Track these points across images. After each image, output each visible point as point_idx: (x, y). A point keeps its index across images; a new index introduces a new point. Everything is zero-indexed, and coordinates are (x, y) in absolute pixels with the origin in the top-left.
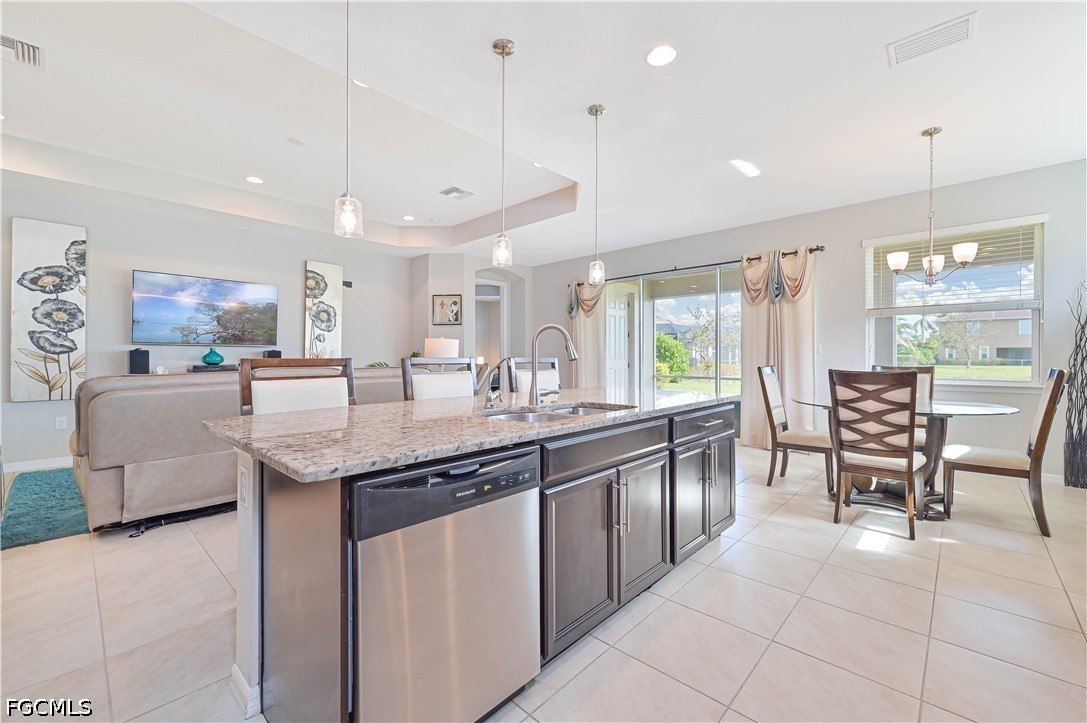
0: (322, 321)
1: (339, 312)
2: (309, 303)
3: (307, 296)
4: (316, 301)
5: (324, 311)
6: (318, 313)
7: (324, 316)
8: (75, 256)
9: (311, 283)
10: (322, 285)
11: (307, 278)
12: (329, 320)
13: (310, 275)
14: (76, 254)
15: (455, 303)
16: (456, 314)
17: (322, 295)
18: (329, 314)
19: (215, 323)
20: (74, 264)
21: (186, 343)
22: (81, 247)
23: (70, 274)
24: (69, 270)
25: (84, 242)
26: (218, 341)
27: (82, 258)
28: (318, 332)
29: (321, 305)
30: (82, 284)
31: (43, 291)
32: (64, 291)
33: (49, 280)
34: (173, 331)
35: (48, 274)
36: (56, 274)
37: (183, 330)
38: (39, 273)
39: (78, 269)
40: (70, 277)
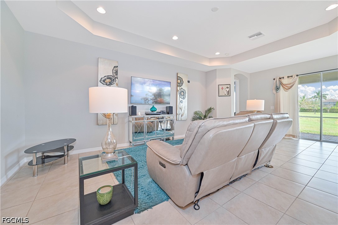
0: (182, 95)
1: (187, 92)
2: (178, 89)
3: (178, 86)
4: (180, 88)
5: (183, 92)
6: (181, 92)
7: (182, 93)
8: (115, 72)
9: (179, 81)
10: (182, 82)
11: (178, 79)
12: (184, 95)
13: (179, 78)
14: (115, 71)
15: (228, 88)
16: (228, 92)
17: (182, 85)
18: (184, 93)
19: (153, 96)
20: (114, 74)
21: (145, 104)
22: (116, 68)
23: (113, 78)
24: (113, 77)
25: (117, 66)
26: (154, 103)
27: (117, 72)
28: (181, 99)
29: (182, 89)
30: (117, 82)
31: (106, 85)
32: (112, 84)
33: (108, 80)
34: (142, 99)
35: (108, 78)
36: (110, 78)
37: (144, 99)
38: (106, 78)
39: (116, 76)
40: (114, 79)
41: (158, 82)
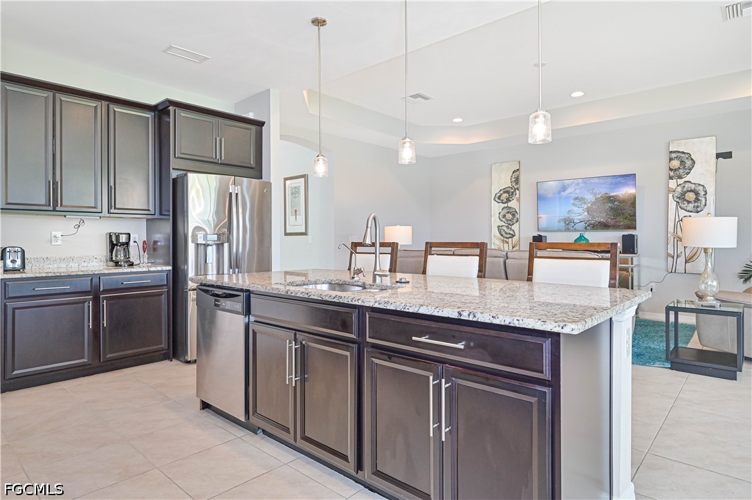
0: (689, 202)
1: (711, 190)
2: (673, 184)
3: (670, 178)
4: (681, 181)
5: (692, 191)
6: (684, 194)
7: (691, 196)
8: (514, 179)
9: (675, 164)
11: (670, 160)
12: (697, 200)
13: (674, 155)
17: (688, 173)
18: (697, 194)
19: (586, 213)
20: (514, 184)
21: (566, 230)
22: (517, 174)
24: (512, 189)
25: (518, 170)
26: (588, 228)
27: (517, 180)
28: (683, 213)
29: (687, 185)
30: (517, 196)
31: (503, 203)
32: (510, 201)
33: (505, 196)
34: (559, 222)
35: (504, 193)
36: (507, 192)
37: (565, 220)
38: (501, 192)
39: (516, 187)
40: (512, 192)
41: (596, 180)
